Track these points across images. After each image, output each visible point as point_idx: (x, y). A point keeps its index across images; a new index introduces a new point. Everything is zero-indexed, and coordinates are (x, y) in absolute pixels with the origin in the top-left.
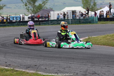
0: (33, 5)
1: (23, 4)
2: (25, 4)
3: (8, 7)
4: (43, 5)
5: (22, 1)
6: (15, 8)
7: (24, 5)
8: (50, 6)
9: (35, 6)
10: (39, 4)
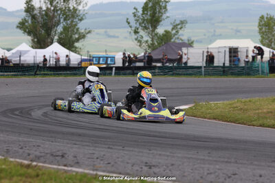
0: (151, 32)
1: (129, 30)
2: (133, 29)
3: (111, 34)
4: (174, 31)
5: (129, 23)
6: (126, 38)
7: (132, 32)
8: (205, 35)
9: (156, 34)
10: (166, 31)
